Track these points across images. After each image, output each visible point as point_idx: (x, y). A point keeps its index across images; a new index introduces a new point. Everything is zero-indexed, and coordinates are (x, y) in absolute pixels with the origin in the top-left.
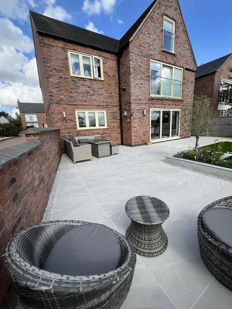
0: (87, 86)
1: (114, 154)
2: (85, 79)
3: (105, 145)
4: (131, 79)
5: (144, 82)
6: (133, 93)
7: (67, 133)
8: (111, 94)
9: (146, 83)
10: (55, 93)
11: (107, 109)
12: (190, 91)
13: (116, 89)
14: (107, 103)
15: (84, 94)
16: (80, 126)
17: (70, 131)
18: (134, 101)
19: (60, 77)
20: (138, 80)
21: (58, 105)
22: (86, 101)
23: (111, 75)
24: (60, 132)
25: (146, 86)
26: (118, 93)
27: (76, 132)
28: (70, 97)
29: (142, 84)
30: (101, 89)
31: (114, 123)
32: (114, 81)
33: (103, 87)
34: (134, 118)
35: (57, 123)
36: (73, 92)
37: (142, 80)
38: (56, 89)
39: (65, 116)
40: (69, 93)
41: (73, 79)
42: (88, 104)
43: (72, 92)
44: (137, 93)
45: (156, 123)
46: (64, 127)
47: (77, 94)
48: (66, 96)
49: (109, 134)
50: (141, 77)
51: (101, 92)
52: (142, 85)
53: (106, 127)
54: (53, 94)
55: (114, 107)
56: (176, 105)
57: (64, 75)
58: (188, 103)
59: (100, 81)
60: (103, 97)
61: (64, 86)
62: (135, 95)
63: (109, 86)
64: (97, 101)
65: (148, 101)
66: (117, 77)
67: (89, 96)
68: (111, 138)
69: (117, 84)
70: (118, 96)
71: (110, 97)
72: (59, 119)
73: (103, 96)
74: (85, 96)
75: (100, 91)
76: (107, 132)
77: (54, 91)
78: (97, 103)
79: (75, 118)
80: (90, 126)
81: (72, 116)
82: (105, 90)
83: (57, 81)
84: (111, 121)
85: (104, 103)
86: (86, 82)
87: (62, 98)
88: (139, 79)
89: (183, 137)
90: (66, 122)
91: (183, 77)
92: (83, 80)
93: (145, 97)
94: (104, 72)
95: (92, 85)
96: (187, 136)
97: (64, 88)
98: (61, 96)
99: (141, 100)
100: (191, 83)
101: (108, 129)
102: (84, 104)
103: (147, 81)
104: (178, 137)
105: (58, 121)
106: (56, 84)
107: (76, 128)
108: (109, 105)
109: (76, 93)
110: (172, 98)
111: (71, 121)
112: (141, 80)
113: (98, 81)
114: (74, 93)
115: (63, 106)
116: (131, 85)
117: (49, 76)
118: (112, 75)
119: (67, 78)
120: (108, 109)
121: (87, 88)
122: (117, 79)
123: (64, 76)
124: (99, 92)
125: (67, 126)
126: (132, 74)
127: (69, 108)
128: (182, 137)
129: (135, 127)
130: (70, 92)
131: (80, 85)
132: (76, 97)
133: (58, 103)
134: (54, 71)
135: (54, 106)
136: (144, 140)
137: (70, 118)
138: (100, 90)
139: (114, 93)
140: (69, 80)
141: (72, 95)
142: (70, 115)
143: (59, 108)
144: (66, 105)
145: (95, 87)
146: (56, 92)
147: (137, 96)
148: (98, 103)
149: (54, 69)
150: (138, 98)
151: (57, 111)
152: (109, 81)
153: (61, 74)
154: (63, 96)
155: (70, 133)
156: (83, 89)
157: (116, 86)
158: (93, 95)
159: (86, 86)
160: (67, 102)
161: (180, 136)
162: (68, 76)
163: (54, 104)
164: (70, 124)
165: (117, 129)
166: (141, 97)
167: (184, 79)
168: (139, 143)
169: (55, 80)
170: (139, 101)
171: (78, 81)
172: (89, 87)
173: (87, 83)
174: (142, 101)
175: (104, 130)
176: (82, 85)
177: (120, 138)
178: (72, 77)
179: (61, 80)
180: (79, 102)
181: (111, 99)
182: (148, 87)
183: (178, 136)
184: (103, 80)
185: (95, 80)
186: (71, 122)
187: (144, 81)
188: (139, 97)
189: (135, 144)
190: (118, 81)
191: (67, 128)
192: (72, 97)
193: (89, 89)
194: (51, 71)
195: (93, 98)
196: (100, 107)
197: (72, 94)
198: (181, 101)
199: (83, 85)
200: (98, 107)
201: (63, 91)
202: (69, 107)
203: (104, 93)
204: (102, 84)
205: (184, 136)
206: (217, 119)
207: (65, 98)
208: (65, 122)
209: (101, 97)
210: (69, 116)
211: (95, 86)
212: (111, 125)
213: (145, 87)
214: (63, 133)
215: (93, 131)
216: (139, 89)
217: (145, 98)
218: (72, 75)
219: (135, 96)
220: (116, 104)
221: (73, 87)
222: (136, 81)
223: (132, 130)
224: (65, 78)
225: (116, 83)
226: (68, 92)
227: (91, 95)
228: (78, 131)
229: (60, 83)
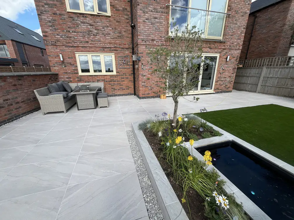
0: (88, 23)
2: (85, 15)
4: (138, 11)
5: (159, 16)
6: (142, 31)
7: (67, 78)
8: (120, 33)
9: (163, 17)
10: (49, 32)
11: (115, 52)
12: (239, 27)
13: (127, 26)
14: (116, 45)
15: (85, 34)
16: (83, 71)
17: (70, 76)
18: (143, 42)
19: (54, 14)
20: (149, 13)
21: (55, 46)
22: (87, 42)
23: (120, 8)
24: (59, 76)
25: (162, 21)
26: (130, 32)
27: (77, 78)
28: (67, 37)
29: (156, 18)
30: (108, 27)
31: (126, 69)
32: (124, 16)
33: (110, 25)
34: (142, 64)
35: (55, 66)
36: (71, 31)
37: (157, 12)
38: (50, 28)
39: (62, 59)
40: (67, 33)
41: (70, 15)
42: (90, 46)
43: (69, 32)
44: (148, 30)
45: (175, 73)
46: (63, 71)
47: (76, 34)
48: (63, 37)
49: (118, 81)
50: (154, 9)
51: (107, 30)
52: (156, 20)
53: (114, 73)
54: (47, 34)
55: (125, 49)
56: (211, 48)
57: (58, 10)
58: (232, 45)
59: (105, 17)
60: (109, 38)
61: (60, 25)
62: (144, 33)
63: (117, 23)
64: (102, 42)
65: (164, 42)
66: (128, 12)
67: (92, 37)
68: (121, 87)
69: (128, 20)
70: (130, 36)
71: (119, 37)
72: (56, 63)
73: (109, 36)
74: (86, 36)
75: (106, 30)
76: (115, 79)
77: (47, 30)
78: (102, 44)
79: (76, 62)
81: (72, 59)
82: (113, 29)
83: (51, 18)
84: (121, 67)
85: (111, 45)
86: (88, 19)
87: (58, 39)
88: (152, 11)
89: (218, 91)
90: (65, 67)
91: (229, 6)
92: (83, 17)
93: (161, 37)
94: (111, 5)
95: (95, 22)
96: (227, 90)
97: (60, 27)
98: (57, 36)
99: (153, 40)
100: (243, 16)
101: (117, 75)
102: (85, 46)
103: (164, 14)
104: (212, 91)
105: (56, 65)
106: (50, 22)
107: (78, 73)
108: (118, 47)
109: (75, 32)
110: (206, 38)
111: (71, 65)
112: (154, 13)
113: (103, 17)
114: (73, 32)
115: (60, 48)
116: (138, 20)
117: (41, 13)
118: (121, 8)
119: (62, 15)
120: (117, 52)
121: (89, 27)
122: (129, 13)
123: (58, 12)
124: (104, 30)
125: (66, 70)
126: (141, 5)
127: (67, 50)
129: (145, 76)
130: (67, 31)
131: (79, 22)
132: (75, 37)
133: (54, 45)
134: (46, 6)
135: (50, 48)
136: (157, 92)
137: (69, 62)
138: (106, 28)
139: (125, 32)
140: (65, 17)
141: (70, 35)
142: (69, 58)
143: (56, 50)
144: (64, 47)
145: (99, 25)
146: (50, 32)
147: (149, 35)
148: (104, 45)
149: (46, 4)
150: (150, 38)
151: (53, 54)
152: (117, 16)
153: (55, 9)
154: (59, 37)
155: (70, 78)
156: (84, 27)
157: (128, 23)
158: (96, 35)
159: (87, 23)
160: (64, 43)
161: (215, 90)
162: (64, 12)
163: (49, 46)
164: (69, 68)
165: (129, 77)
166: (154, 36)
167: (228, 10)
168: (149, 96)
169: (49, 17)
170: (151, 42)
171: (76, 18)
172: (91, 25)
173: (88, 20)
174: (155, 42)
175: (112, 77)
176: (82, 23)
177: (133, 87)
178: (68, 12)
179: (55, 17)
180: (79, 43)
181: (120, 40)
182: (166, 23)
183: (211, 89)
184: (110, 15)
185: (98, 16)
186: (71, 66)
187: (159, 14)
188: (152, 36)
189: (144, 96)
190: (130, 16)
191: (66, 73)
192: (71, 37)
193: (91, 27)
194: (43, 6)
195: (97, 39)
196: (106, 50)
197: (69, 33)
198: (220, 42)
199: (84, 23)
200: (104, 49)
201: (59, 31)
202: (67, 49)
203: (111, 32)
204: (108, 20)
205: (221, 91)
206: (276, 70)
207: (61, 39)
208: (63, 66)
209: (107, 37)
210: (68, 59)
211: (98, 24)
212: (121, 71)
213: (161, 23)
214: (62, 78)
215: (97, 78)
216: (151, 26)
217: (160, 38)
218: (69, 10)
219: (145, 35)
220: (127, 46)
221: (71, 25)
222: (147, 15)
223: (140, 79)
224: (60, 15)
225: (128, 19)
226: (65, 31)
227: (94, 35)
228: (79, 77)
229: (55, 20)
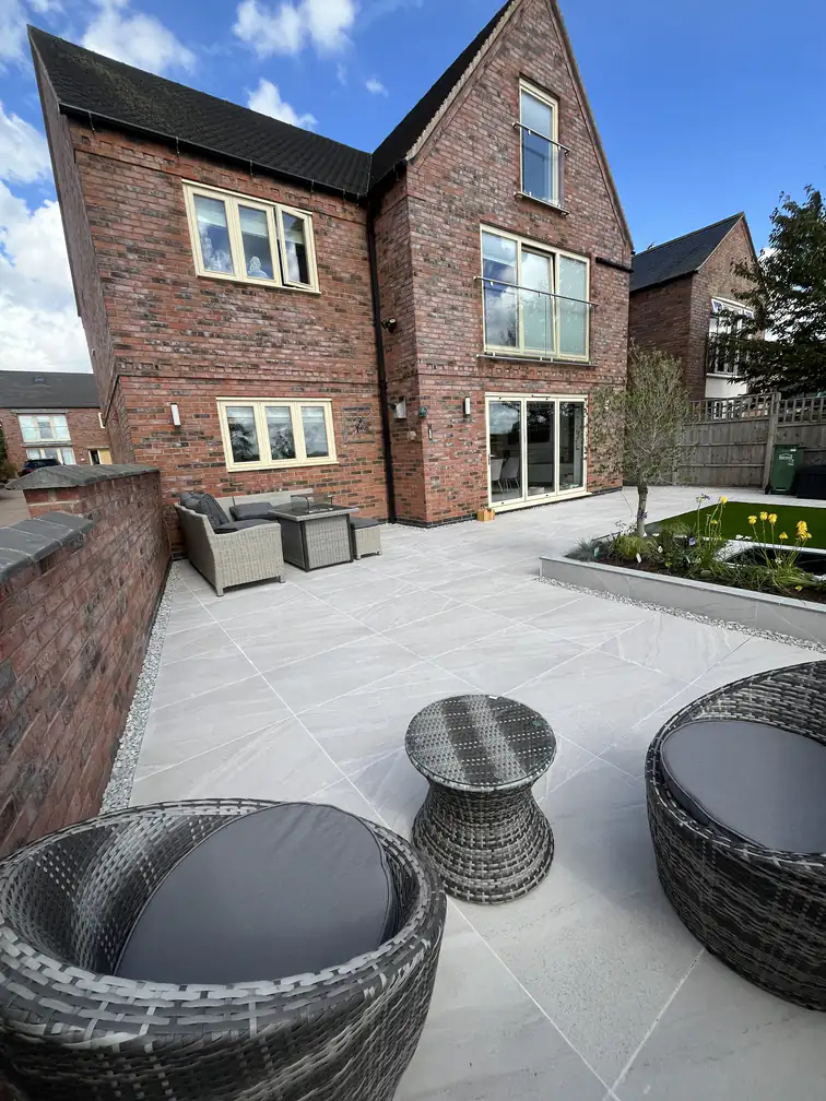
0: (258, 312)
1: (363, 556)
2: (250, 289)
3: (330, 524)
4: (415, 290)
5: (460, 303)
6: (426, 340)
7: (189, 483)
8: (346, 341)
9: (469, 305)
10: (137, 335)
11: (334, 395)
12: (616, 334)
13: (362, 324)
14: (335, 376)
15: (248, 343)
16: (238, 458)
17: (198, 477)
18: (430, 367)
19: (157, 280)
20: (439, 294)
21: (153, 380)
22: (256, 367)
23: (343, 275)
24: (162, 479)
25: (467, 315)
26: (373, 338)
27: (222, 481)
28: (195, 352)
29: (454, 308)
30: (312, 323)
31: (364, 446)
32: (356, 296)
33: (319, 319)
34: (430, 426)
35: (149, 446)
36: (207, 334)
37: (456, 294)
38: (142, 322)
39: (177, 422)
40: (194, 339)
41: (206, 285)
42: (265, 378)
43: (202, 335)
44: (439, 339)
45: (505, 445)
46: (176, 462)
47: (221, 341)
48: (182, 350)
49: (343, 483)
50: (450, 286)
51: (312, 333)
52: (455, 313)
53: (332, 459)
54: (129, 341)
55: (360, 388)
56: (570, 383)
57: (168, 270)
58: (609, 374)
59: (306, 298)
60: (317, 354)
61: (173, 313)
62: (431, 345)
63: (337, 315)
64: (299, 366)
65: (476, 369)
66: (366, 285)
67: (268, 350)
68: (353, 499)
69: (366, 308)
70: (372, 349)
71: (342, 351)
72: (155, 433)
73: (317, 348)
74: (252, 349)
75: (308, 333)
76: (335, 476)
77: (132, 328)
78: (296, 373)
79: (219, 427)
80: (275, 457)
81: (207, 420)
82: (326, 329)
83: (146, 291)
84: (350, 439)
85: (322, 375)
86: (257, 299)
87: (166, 356)
88: (445, 291)
89: (598, 490)
90: (183, 445)
91: (591, 287)
92: (244, 293)
93: (468, 355)
94: (319, 266)
95: (277, 309)
96: (613, 486)
97: (172, 319)
98: (160, 349)
99: (451, 363)
100: (618, 309)
101: (340, 465)
102: (249, 377)
103: (470, 300)
104: (582, 491)
105: (153, 441)
106: (141, 303)
107: (224, 465)
108: (343, 380)
109: (219, 337)
110: (559, 358)
111: (204, 438)
112: (450, 296)
113: (301, 296)
114: (212, 336)
115: (173, 387)
116: (417, 313)
117: (113, 274)
118: (347, 276)
119: (182, 284)
120: (338, 394)
121: (261, 322)
122: (367, 289)
123: (169, 275)
124: (303, 333)
125: (187, 456)
126: (420, 274)
127: (192, 392)
128: (593, 489)
129: (436, 460)
130: (194, 333)
131: (233, 308)
132: (220, 352)
133: (152, 374)
134: (131, 256)
135: (137, 385)
136: (469, 504)
137: (198, 429)
138: (307, 327)
139: (357, 338)
140: (190, 290)
141: (203, 346)
142: (197, 416)
143: (155, 392)
144: (183, 381)
145: (289, 318)
146: (143, 335)
147: (442, 351)
148: (302, 374)
149: (130, 250)
150: (443, 357)
151: (146, 404)
152: (337, 295)
153: (160, 267)
154: (169, 349)
155: (199, 482)
156: (244, 322)
157: (364, 314)
158: (281, 347)
159: (255, 311)
160: (184, 368)
161: (588, 487)
162: (186, 277)
163: (134, 379)
164: (197, 450)
165: (373, 467)
166: (453, 353)
167: (593, 296)
168: (448, 516)
169: (138, 290)
170: (446, 367)
171: (224, 296)
172: (265, 317)
173: (257, 302)
174: (456, 368)
175: (326, 471)
176: (240, 309)
177: (384, 497)
178: (199, 277)
179: (160, 289)
180: (230, 370)
181: (348, 360)
182: (476, 321)
183: (581, 485)
184: (318, 292)
185: (286, 291)
186: (203, 442)
187: (460, 298)
188: (448, 352)
189: (436, 518)
190: (370, 296)
191: (187, 466)
192: (205, 352)
193: (267, 322)
194: (121, 255)
195: (283, 356)
196: (307, 389)
197: (201, 339)
198: (587, 368)
199: (246, 310)
200: (303, 388)
201: (170, 331)
202: (193, 387)
203: (322, 339)
204: (314, 306)
205: (600, 488)
206: (703, 428)
207: (175, 355)
208: (178, 445)
209: (312, 353)
210: (196, 421)
211: (285, 313)
212: (352, 451)
213: (465, 320)
214: (173, 483)
215: (284, 476)
216: (445, 327)
217: (467, 359)
218: (200, 270)
219: (432, 351)
220: (365, 379)
221: (208, 316)
222: (433, 299)
223: (426, 469)
224: (175, 283)
225: (364, 304)
226: (189, 332)
227: (274, 346)
228: (228, 477)
229: (156, 299)
